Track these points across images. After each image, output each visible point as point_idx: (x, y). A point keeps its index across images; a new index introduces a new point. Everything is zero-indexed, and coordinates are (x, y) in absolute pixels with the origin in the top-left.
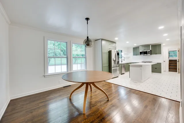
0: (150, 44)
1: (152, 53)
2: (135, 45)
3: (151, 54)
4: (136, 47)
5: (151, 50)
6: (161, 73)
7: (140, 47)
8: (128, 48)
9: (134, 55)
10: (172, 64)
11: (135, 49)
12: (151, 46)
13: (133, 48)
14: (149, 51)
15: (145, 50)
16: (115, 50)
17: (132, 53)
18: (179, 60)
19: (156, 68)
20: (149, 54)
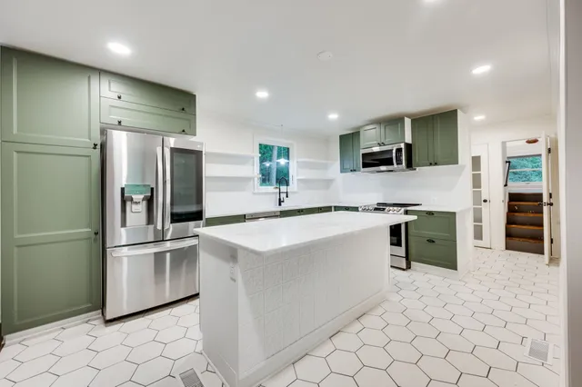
0: (409, 116)
1: (416, 158)
3: (410, 165)
4: (353, 133)
5: (409, 147)
7: (362, 129)
9: (343, 170)
10: (522, 215)
11: (349, 140)
12: (408, 122)
13: (341, 137)
14: (399, 150)
15: (384, 144)
16: (181, 135)
18: (551, 196)
19: (431, 241)
20: (399, 162)
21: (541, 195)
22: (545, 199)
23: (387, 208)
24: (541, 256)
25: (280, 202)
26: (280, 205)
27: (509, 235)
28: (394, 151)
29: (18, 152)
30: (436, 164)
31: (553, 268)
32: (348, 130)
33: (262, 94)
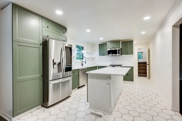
0: (121, 40)
1: (123, 52)
2: (102, 39)
3: (121, 54)
4: (103, 44)
5: (121, 49)
6: (133, 81)
7: (108, 43)
8: (92, 45)
9: (100, 55)
11: (102, 46)
12: (121, 42)
13: (99, 44)
14: (119, 50)
15: (114, 48)
16: (63, 42)
17: (97, 52)
19: (127, 74)
20: (119, 53)
21: (146, 62)
22: (147, 63)
23: (116, 66)
24: (146, 77)
25: (82, 65)
26: (82, 66)
27: (139, 73)
28: (118, 50)
29: (18, 45)
30: (128, 54)
31: (149, 80)
32: (101, 43)
33: (88, 31)
